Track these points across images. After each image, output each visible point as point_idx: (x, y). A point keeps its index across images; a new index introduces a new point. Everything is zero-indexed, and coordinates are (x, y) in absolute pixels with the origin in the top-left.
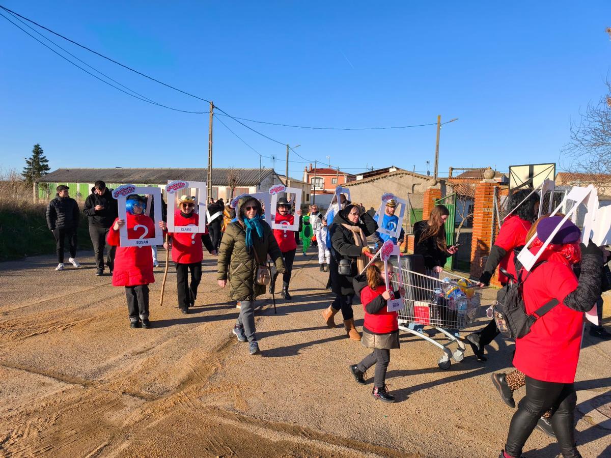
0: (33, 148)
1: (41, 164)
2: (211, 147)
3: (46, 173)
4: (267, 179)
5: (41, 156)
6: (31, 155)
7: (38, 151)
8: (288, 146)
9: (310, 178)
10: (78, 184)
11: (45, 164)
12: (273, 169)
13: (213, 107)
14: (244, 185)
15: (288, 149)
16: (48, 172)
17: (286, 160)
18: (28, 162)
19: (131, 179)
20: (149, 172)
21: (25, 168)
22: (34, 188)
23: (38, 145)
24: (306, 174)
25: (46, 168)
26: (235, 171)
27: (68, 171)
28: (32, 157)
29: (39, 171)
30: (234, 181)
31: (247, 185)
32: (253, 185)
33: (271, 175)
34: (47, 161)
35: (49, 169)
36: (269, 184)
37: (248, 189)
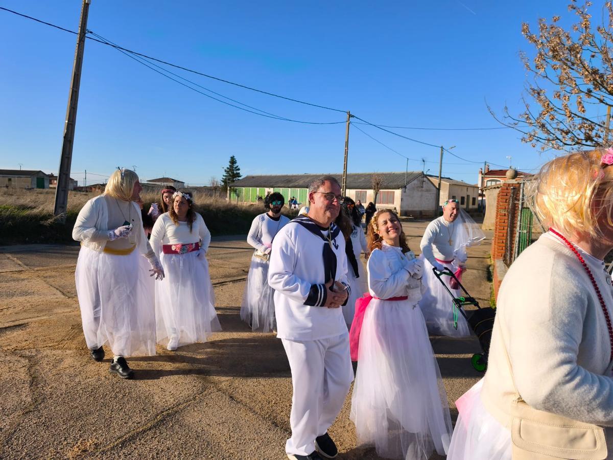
0: (229, 159)
1: (235, 172)
2: (346, 153)
3: (238, 180)
4: (415, 182)
5: (235, 165)
6: (228, 165)
7: (233, 161)
8: (442, 147)
9: (486, 180)
10: (258, 189)
11: (238, 172)
12: (423, 172)
13: (350, 116)
14: (390, 189)
15: (442, 150)
16: (240, 178)
17: (440, 162)
18: (226, 171)
19: (297, 184)
20: (312, 178)
21: (224, 176)
22: (228, 191)
23: (234, 157)
24: (480, 176)
25: (238, 175)
26: (378, 175)
27: (253, 177)
28: (229, 167)
29: (234, 178)
30: (378, 184)
31: (394, 189)
32: (399, 189)
33: (420, 178)
34: (239, 169)
35: (240, 176)
36: (417, 187)
37: (394, 192)
